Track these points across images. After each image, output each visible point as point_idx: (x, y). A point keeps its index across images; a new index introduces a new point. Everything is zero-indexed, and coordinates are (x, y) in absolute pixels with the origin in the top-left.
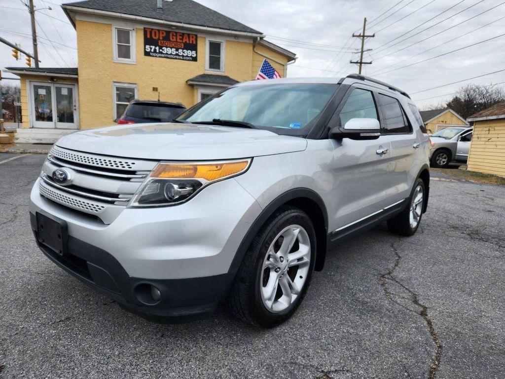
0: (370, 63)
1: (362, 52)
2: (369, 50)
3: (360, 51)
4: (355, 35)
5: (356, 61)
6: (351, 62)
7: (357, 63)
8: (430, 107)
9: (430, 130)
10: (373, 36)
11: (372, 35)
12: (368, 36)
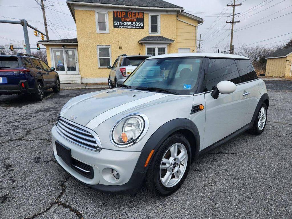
0: (239, 22)
1: (234, 15)
2: (238, 13)
3: (232, 14)
4: (229, 5)
5: (230, 21)
6: (227, 22)
7: (230, 22)
8: (277, 46)
9: (288, 61)
10: (240, 5)
11: (240, 4)
12: (237, 5)
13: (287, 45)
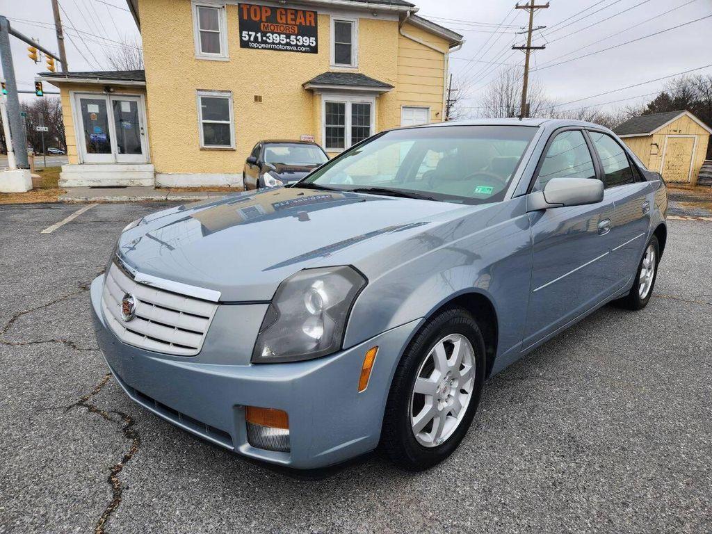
0: (543, 48)
1: (530, 31)
2: (542, 27)
3: (527, 29)
4: (519, 5)
5: (521, 46)
6: (514, 48)
7: (522, 48)
9: (656, 144)
10: (547, 6)
11: (545, 4)
12: (538, 7)
13: (649, 106)
